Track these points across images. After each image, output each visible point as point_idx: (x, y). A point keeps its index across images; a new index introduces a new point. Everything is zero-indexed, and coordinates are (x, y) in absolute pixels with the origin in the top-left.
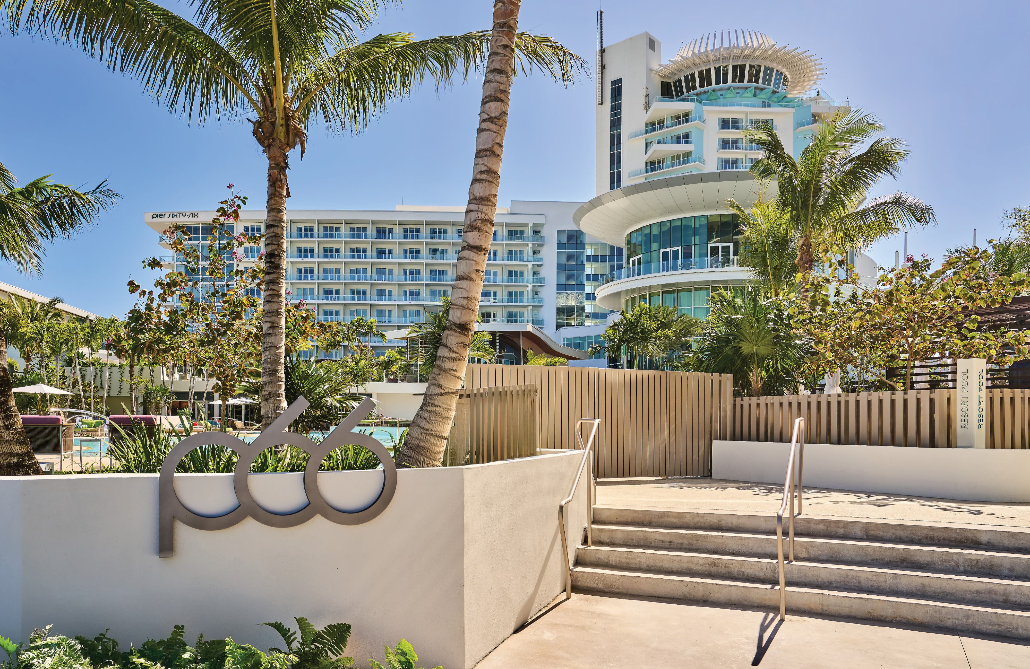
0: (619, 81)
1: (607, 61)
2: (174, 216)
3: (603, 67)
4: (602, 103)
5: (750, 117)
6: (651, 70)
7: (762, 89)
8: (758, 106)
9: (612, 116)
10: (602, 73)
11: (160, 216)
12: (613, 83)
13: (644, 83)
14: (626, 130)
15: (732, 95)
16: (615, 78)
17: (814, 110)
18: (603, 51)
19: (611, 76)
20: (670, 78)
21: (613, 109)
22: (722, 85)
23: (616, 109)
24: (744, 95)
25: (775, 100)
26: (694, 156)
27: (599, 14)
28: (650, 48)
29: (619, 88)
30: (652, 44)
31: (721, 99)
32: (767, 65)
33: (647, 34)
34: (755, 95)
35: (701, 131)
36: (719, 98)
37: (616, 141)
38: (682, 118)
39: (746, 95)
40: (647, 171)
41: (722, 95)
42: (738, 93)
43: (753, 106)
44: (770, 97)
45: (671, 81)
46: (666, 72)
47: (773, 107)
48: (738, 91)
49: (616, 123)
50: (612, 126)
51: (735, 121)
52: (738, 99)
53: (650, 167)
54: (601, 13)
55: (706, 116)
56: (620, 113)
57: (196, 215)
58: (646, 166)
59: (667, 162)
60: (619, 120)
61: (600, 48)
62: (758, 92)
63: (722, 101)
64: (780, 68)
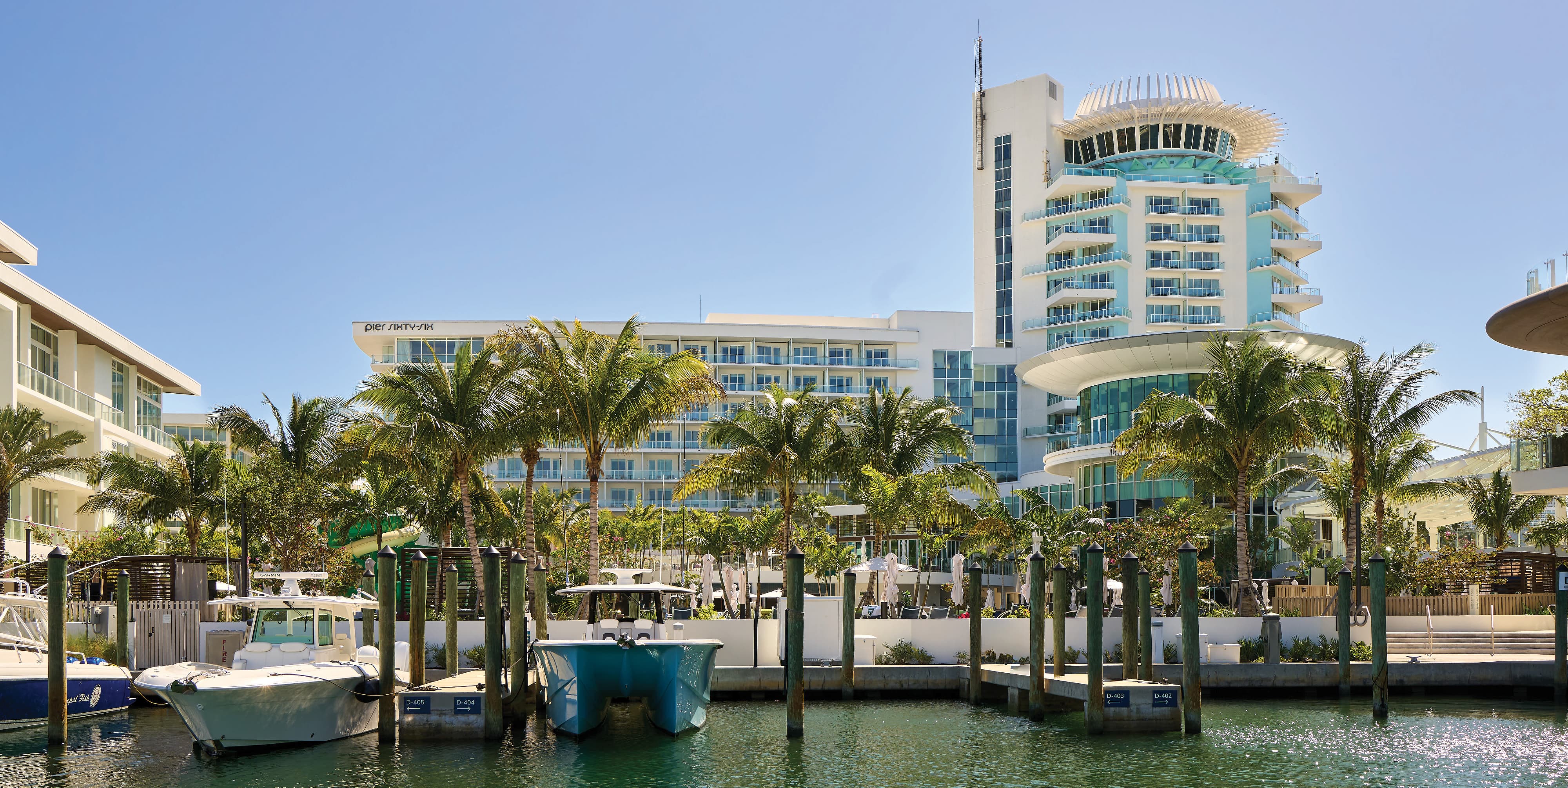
0: (1008, 138)
1: (989, 109)
2: (398, 327)
3: (983, 117)
4: (982, 168)
5: (1188, 195)
6: (1052, 126)
7: (1204, 158)
8: (1199, 181)
9: (997, 186)
10: (982, 125)
11: (375, 327)
12: (998, 140)
13: (1044, 144)
14: (1018, 207)
15: (1164, 165)
16: (1002, 133)
17: (1274, 189)
18: (983, 94)
19: (995, 130)
20: (1076, 135)
21: (998, 176)
22: (1150, 151)
23: (1003, 177)
24: (1180, 166)
25: (1221, 171)
26: (1116, 250)
27: (977, 43)
28: (1051, 95)
29: (1008, 149)
30: (1053, 89)
31: (1150, 170)
32: (1209, 125)
33: (1047, 76)
34: (1195, 167)
35: (1124, 215)
36: (1146, 169)
37: (1004, 221)
38: (1098, 197)
39: (1183, 165)
40: (1049, 268)
41: (1150, 164)
42: (1172, 162)
43: (1192, 181)
44: (1215, 168)
45: (1077, 139)
46: (1071, 129)
47: (1219, 182)
48: (1172, 159)
49: (1003, 197)
50: (998, 200)
51: (1167, 201)
52: (1172, 172)
53: (1053, 262)
54: (980, 41)
55: (1130, 195)
56: (1009, 184)
57: (427, 326)
58: (1048, 261)
59: (1078, 257)
60: (1008, 193)
61: (978, 90)
62: (1198, 161)
63: (1150, 173)
64: (1227, 128)
